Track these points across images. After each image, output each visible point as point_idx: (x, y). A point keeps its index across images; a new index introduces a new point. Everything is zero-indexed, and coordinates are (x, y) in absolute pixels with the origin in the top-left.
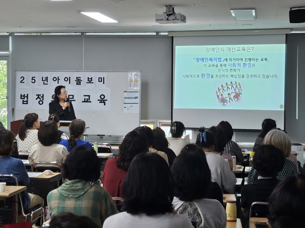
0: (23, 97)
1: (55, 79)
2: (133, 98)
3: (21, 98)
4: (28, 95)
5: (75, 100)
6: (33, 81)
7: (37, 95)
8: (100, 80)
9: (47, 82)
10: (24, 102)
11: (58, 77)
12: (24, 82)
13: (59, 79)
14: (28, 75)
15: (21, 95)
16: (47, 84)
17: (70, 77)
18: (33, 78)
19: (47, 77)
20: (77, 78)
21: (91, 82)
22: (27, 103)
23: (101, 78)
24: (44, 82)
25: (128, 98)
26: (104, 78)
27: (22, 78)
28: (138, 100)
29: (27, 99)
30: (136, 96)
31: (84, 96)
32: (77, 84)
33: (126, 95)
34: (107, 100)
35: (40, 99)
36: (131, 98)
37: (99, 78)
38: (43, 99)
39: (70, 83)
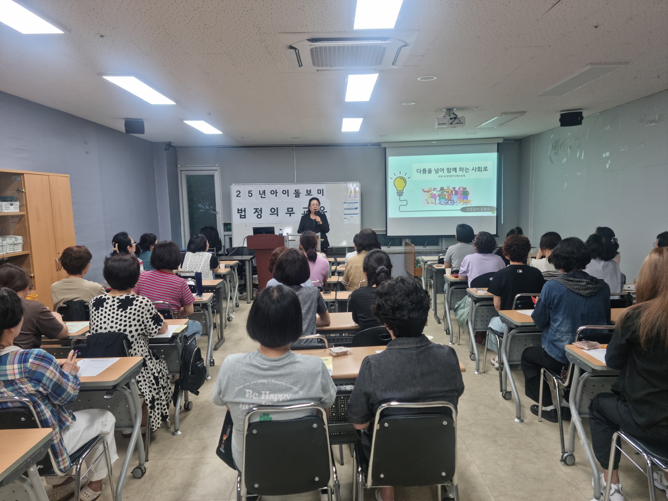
0: (240, 211)
1: (273, 192)
2: (353, 209)
3: (238, 213)
4: (245, 209)
5: (294, 213)
6: (250, 195)
7: (254, 209)
8: (319, 192)
9: (265, 195)
10: (242, 217)
11: (276, 190)
12: (240, 196)
13: (276, 193)
14: (244, 188)
15: (238, 209)
16: (265, 198)
17: (288, 190)
18: (250, 192)
19: (265, 190)
20: (295, 190)
21: (310, 194)
22: (245, 218)
23: (320, 190)
24: (261, 196)
25: (348, 209)
26: (323, 190)
27: (238, 192)
28: (358, 211)
29: (245, 213)
30: (356, 207)
31: (304, 208)
32: (296, 197)
33: (346, 206)
34: (326, 212)
35: (259, 213)
36: (351, 209)
37: (318, 190)
38: (261, 213)
39: (288, 196)
